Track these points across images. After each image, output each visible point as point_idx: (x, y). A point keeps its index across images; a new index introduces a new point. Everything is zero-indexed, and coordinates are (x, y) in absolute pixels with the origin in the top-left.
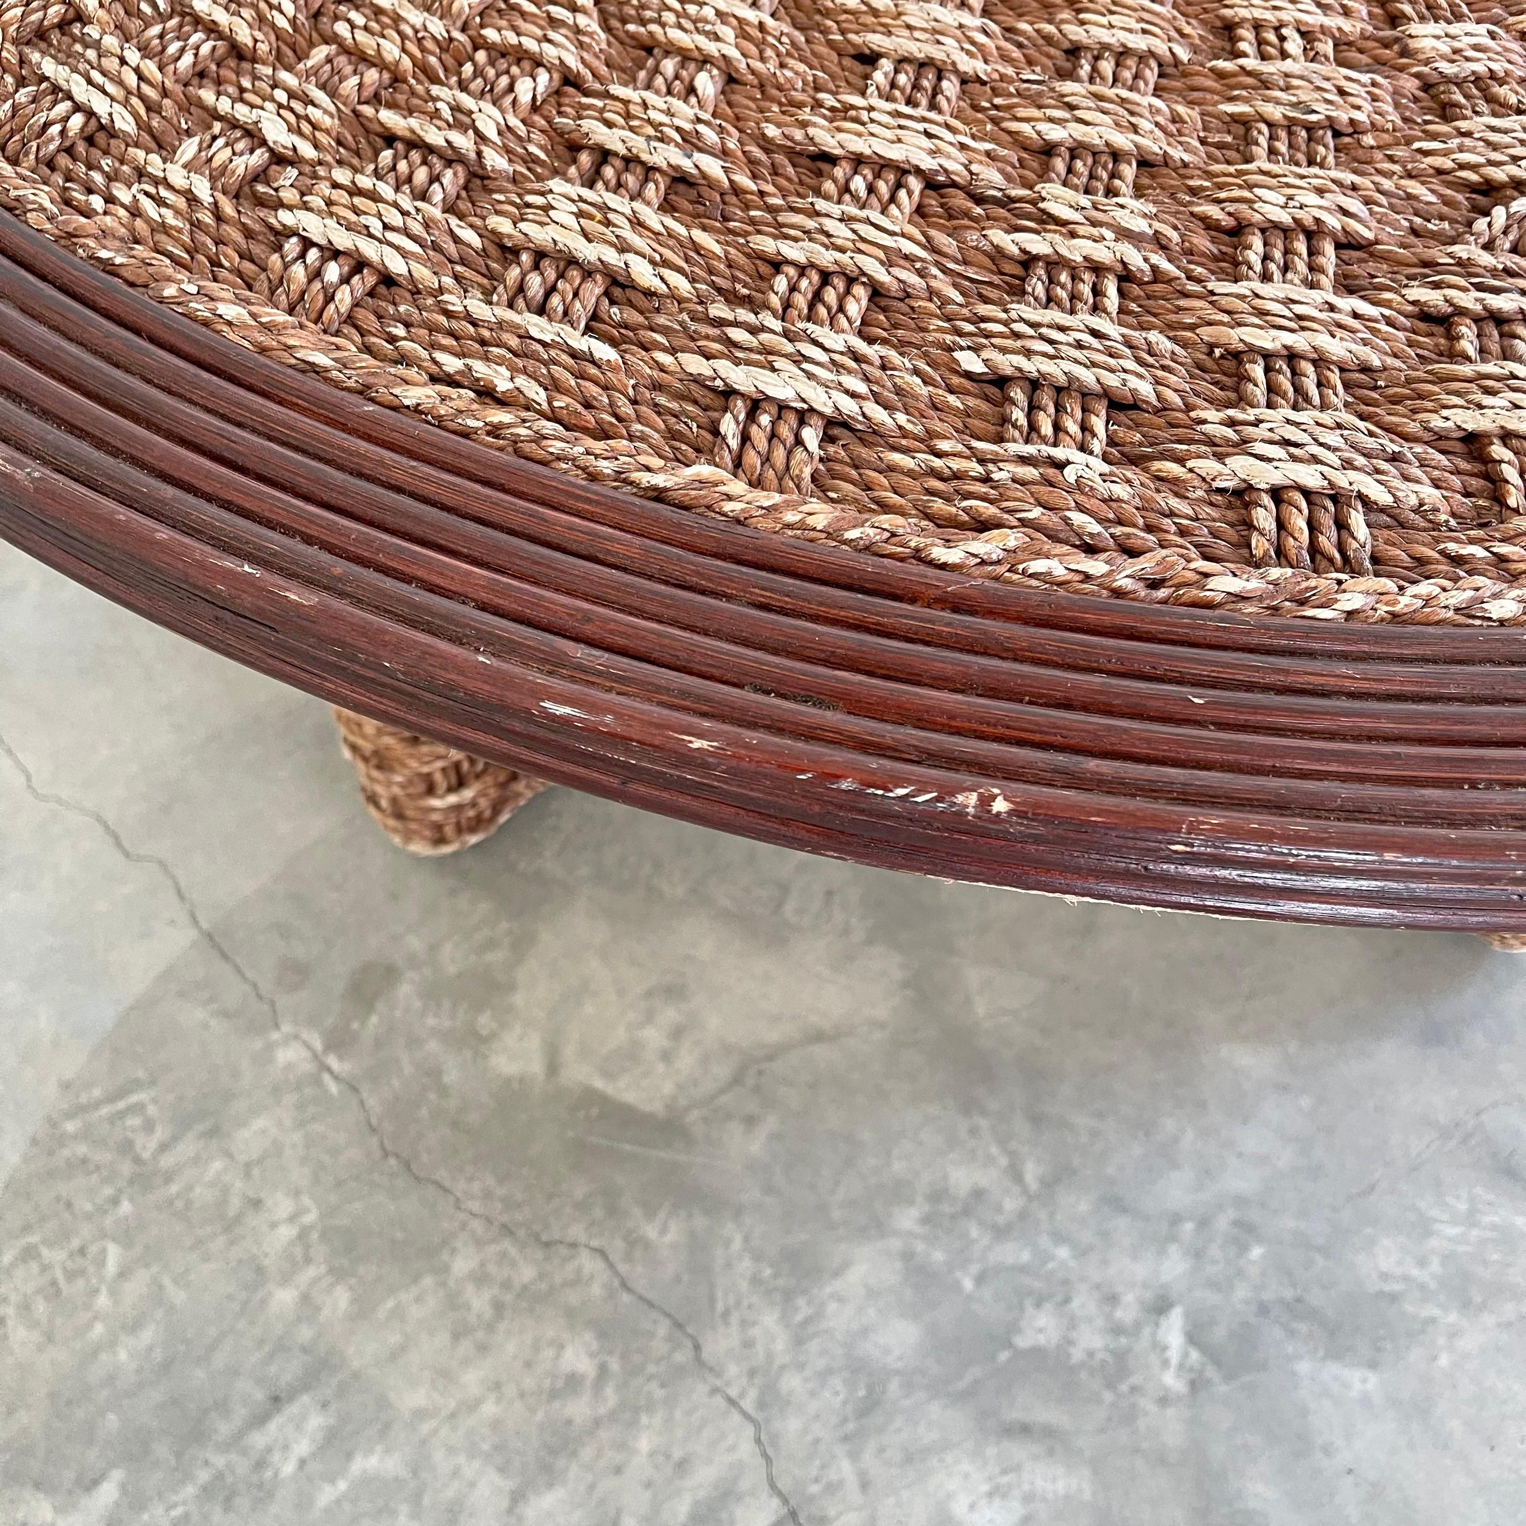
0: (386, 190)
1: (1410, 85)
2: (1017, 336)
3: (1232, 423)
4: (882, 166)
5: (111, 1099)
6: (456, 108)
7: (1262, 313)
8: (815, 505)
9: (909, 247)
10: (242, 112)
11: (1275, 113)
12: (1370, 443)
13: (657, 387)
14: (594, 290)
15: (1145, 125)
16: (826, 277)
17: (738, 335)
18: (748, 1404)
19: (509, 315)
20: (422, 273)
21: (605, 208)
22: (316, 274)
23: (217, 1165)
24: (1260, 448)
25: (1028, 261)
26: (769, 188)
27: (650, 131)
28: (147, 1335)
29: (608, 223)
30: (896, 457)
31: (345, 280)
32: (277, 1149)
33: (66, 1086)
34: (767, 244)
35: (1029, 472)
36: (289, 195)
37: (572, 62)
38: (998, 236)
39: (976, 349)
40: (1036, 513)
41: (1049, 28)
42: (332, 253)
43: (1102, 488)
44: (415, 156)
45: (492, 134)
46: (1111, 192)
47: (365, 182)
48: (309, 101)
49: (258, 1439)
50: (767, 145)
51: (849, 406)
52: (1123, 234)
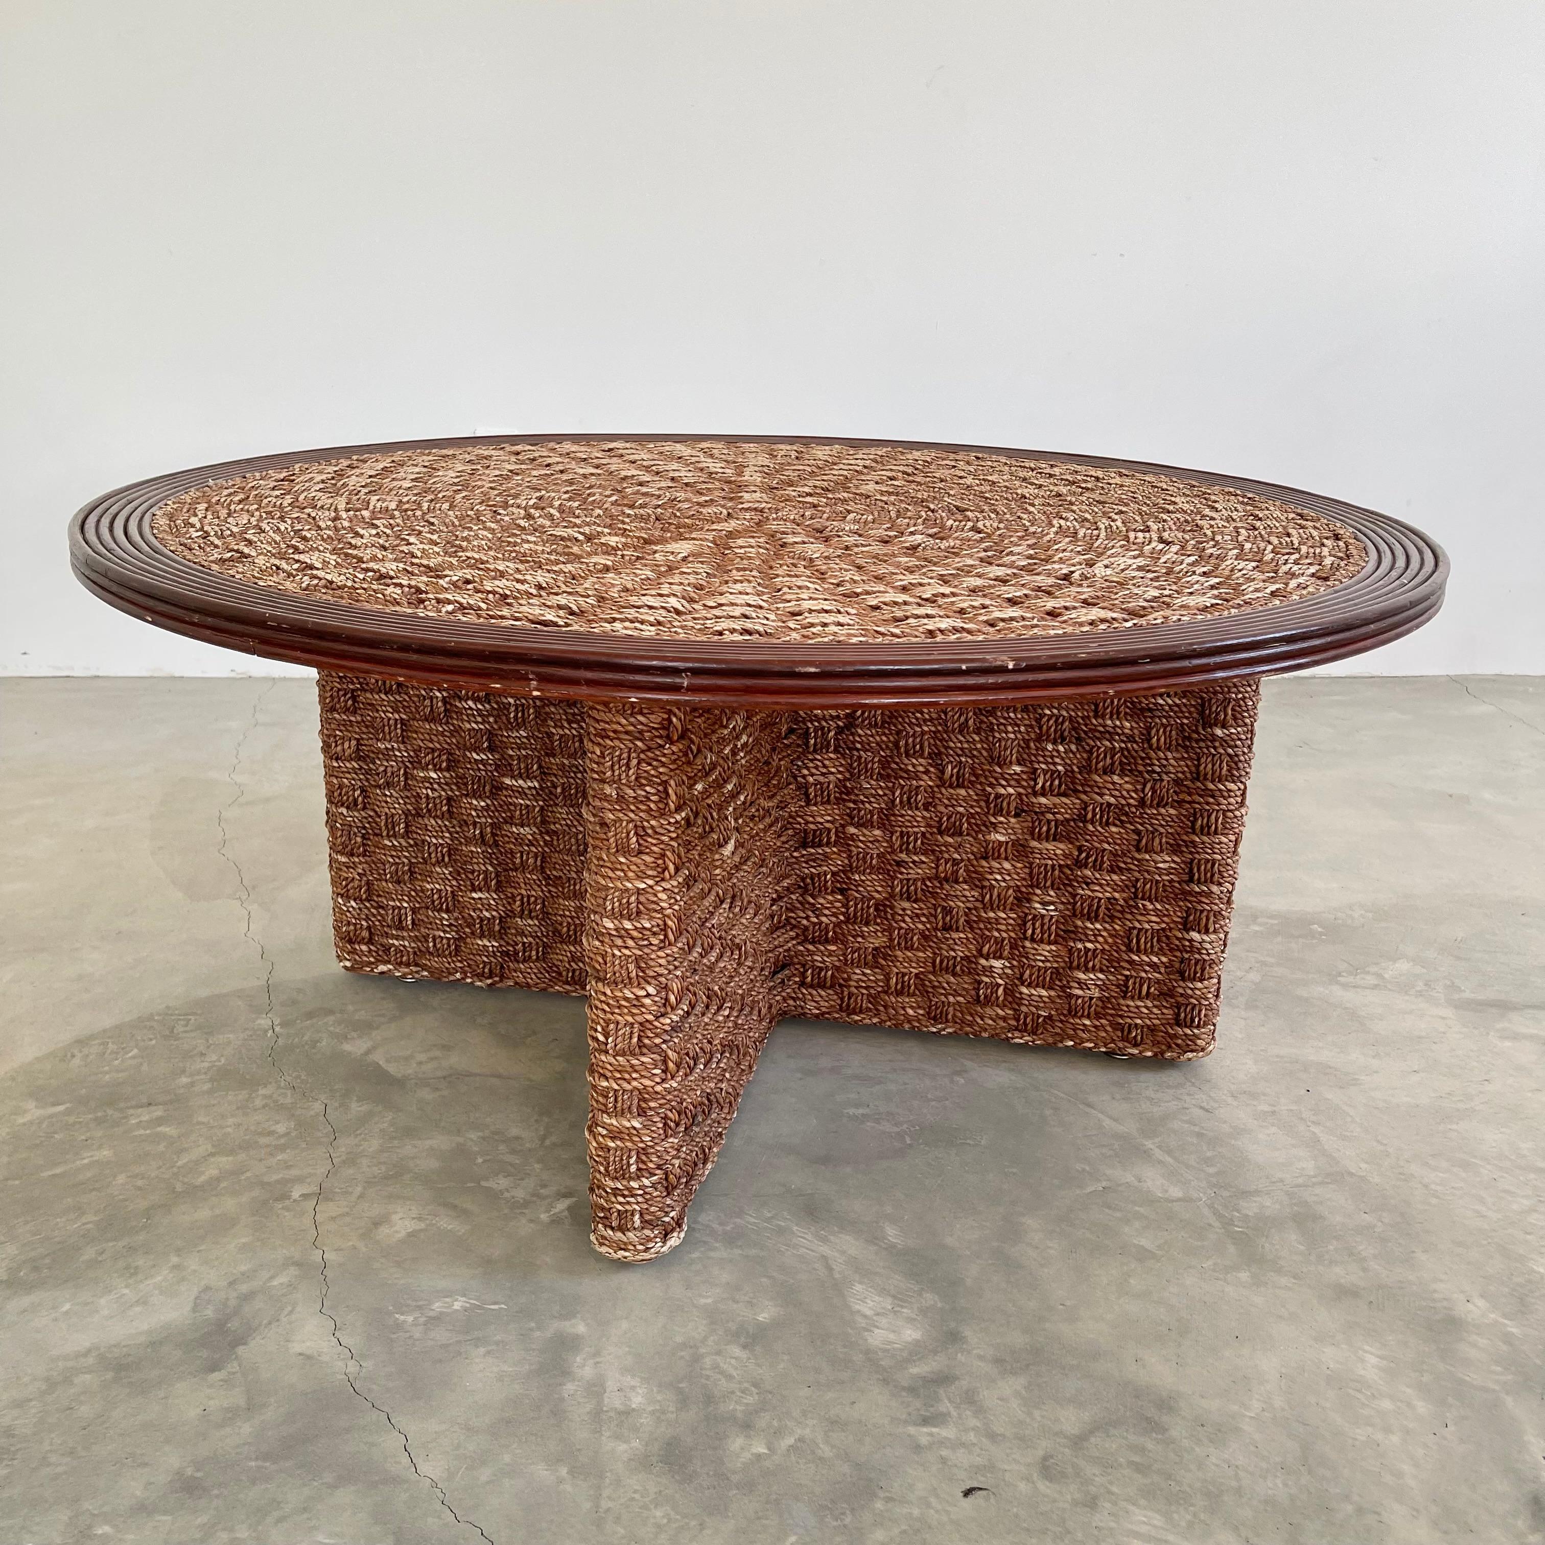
5: (180, 1015)
18: (337, 1160)
28: (120, 1075)
33: (168, 1008)
49: (131, 1111)
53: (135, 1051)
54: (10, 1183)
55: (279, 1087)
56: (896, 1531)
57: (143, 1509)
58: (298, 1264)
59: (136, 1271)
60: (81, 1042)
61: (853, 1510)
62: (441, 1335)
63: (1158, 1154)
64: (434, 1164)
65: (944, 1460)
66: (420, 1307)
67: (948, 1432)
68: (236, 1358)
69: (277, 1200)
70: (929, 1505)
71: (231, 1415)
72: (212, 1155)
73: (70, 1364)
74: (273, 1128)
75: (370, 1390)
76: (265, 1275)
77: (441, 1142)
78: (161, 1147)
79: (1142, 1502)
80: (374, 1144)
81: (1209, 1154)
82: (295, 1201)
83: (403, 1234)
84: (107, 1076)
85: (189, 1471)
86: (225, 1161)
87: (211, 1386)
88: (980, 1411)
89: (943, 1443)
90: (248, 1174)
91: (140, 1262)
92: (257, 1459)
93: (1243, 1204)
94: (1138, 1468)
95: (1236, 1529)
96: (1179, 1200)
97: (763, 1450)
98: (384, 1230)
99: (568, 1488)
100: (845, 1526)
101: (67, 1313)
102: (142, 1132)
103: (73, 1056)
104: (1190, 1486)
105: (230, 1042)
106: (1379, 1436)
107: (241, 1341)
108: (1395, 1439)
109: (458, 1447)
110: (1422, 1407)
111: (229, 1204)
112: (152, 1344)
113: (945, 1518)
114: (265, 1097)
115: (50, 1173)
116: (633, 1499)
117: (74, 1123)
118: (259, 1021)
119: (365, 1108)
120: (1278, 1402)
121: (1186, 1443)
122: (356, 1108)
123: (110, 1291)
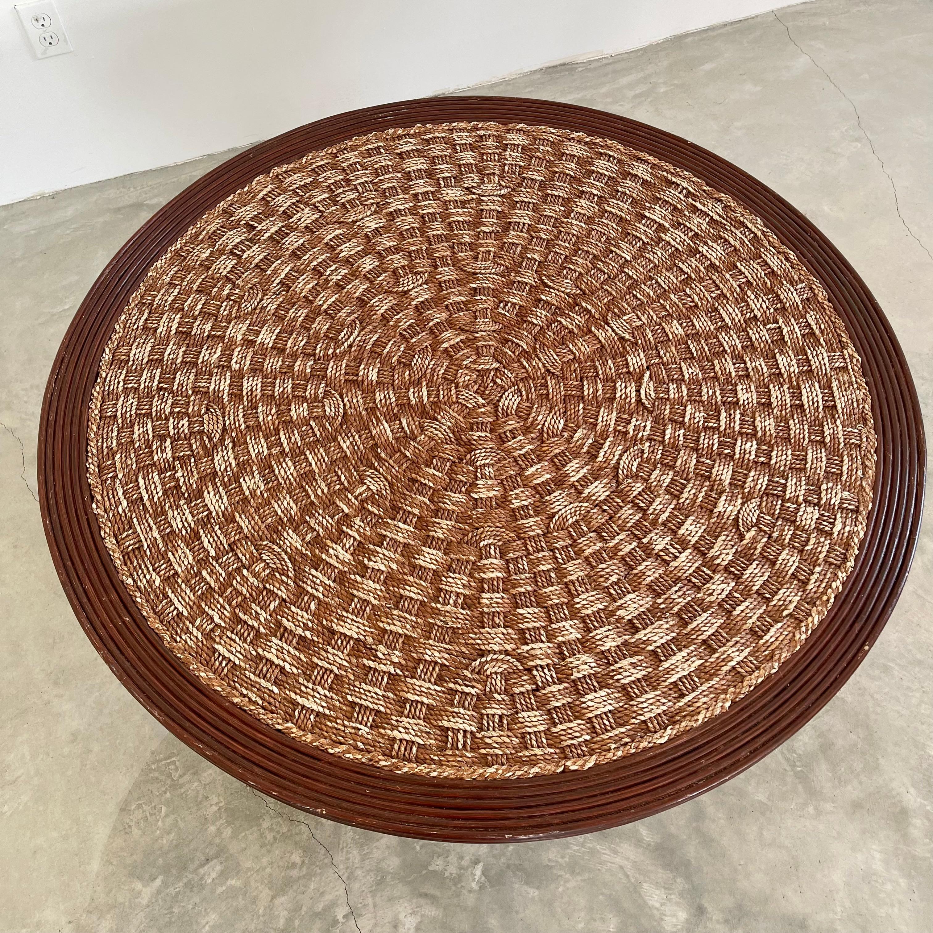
0: (237, 639)
1: (476, 614)
2: (360, 693)
3: (397, 721)
4: (346, 636)
5: (166, 759)
6: (256, 612)
7: (414, 689)
8: (310, 735)
9: (345, 663)
10: (210, 612)
11: (439, 623)
12: (423, 729)
13: (285, 699)
14: (277, 671)
15: (408, 626)
16: (326, 670)
17: (303, 688)
18: (344, 878)
19: (258, 679)
20: (242, 664)
21: (282, 648)
22: (221, 663)
23: (196, 784)
24: (401, 729)
25: (370, 668)
26: (321, 641)
27: (297, 623)
28: (172, 836)
29: (282, 653)
30: (329, 723)
31: (226, 665)
32: (214, 781)
33: (153, 753)
34: (315, 660)
35: (353, 731)
36: (217, 639)
37: (284, 597)
38: (365, 662)
39: (351, 695)
40: (351, 742)
41: (396, 589)
42: (224, 658)
43: (366, 736)
44: (246, 627)
45: (263, 621)
46: (395, 649)
47: (233, 637)
48: (225, 609)
49: (202, 871)
50: (323, 626)
51: (321, 710)
52: (393, 663)
53: (164, 809)
55: (272, 817)
60: (124, 809)
69: (333, 926)
72: (273, 898)
74: (292, 860)
78: (241, 900)
80: (356, 855)
82: (343, 923)
84: (165, 841)
86: (286, 901)
90: (304, 909)
102: (220, 889)
103: (129, 826)
106: (890, 911)
108: (896, 910)
110: (903, 882)
114: (269, 830)
117: (177, 895)
120: (847, 904)
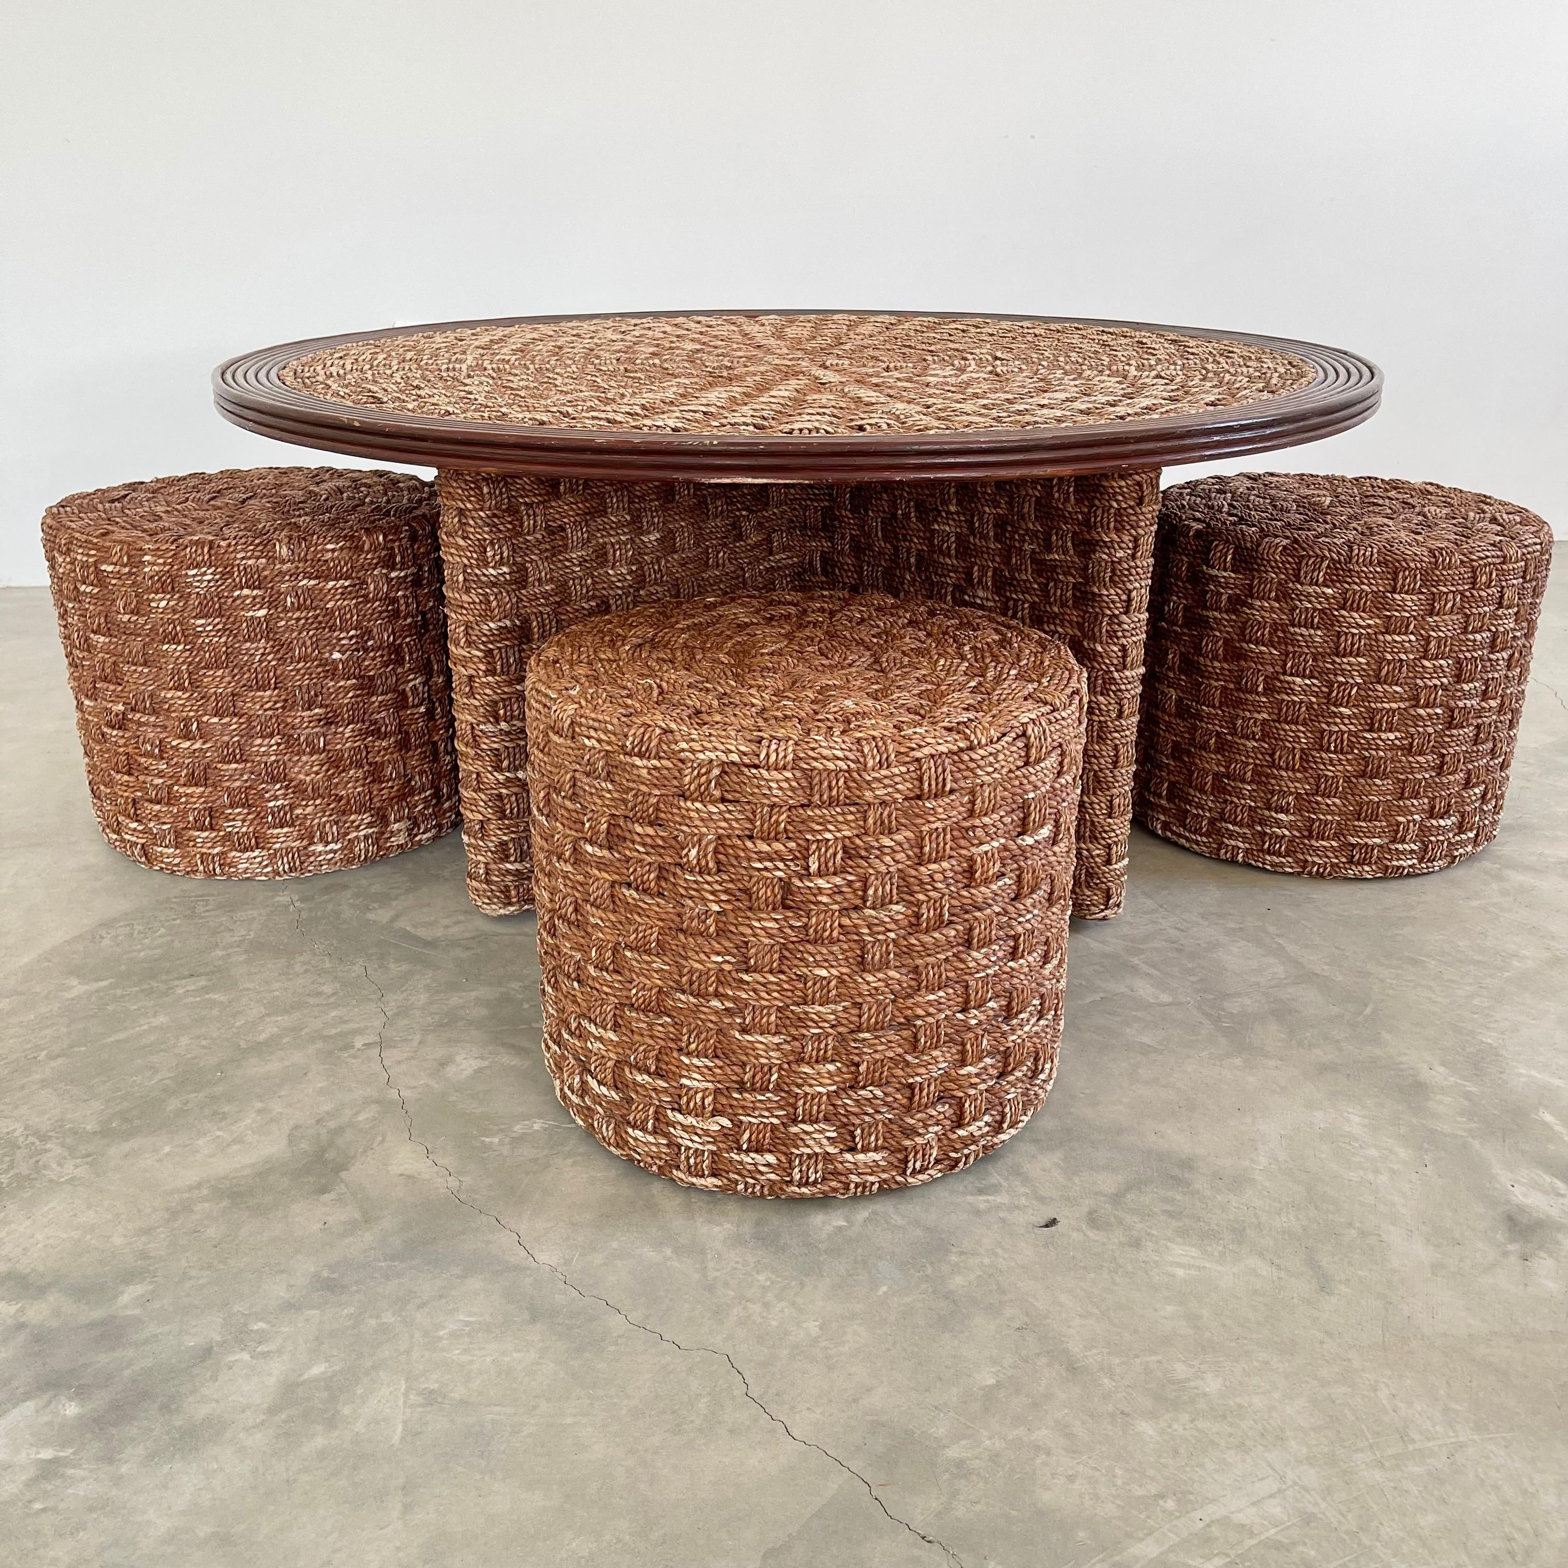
18: (390, 1013)
23: (224, 919)
53: (163, 930)
54: (76, 1049)
55: (315, 954)
56: (972, 1277)
57: (290, 1307)
58: (377, 1102)
59: (224, 1116)
60: (106, 924)
61: (931, 1263)
62: (527, 1152)
63: (1145, 968)
64: (484, 1012)
65: (1003, 1220)
66: (502, 1131)
67: (1002, 1199)
68: (342, 1181)
69: (340, 1050)
70: (996, 1255)
71: (351, 1228)
73: (187, 1195)
74: (320, 990)
75: (474, 1200)
76: (348, 1112)
77: (484, 992)
78: (215, 1012)
79: (1179, 1240)
80: (423, 998)
81: (1190, 966)
82: (359, 1049)
83: (470, 1071)
84: (142, 954)
85: (325, 1274)
86: (284, 1020)
87: (325, 1205)
88: (1026, 1180)
89: (998, 1207)
90: (307, 1030)
91: (226, 1109)
92: (385, 1260)
93: (1226, 1004)
94: (1170, 1214)
95: (1261, 1255)
96: (1170, 1004)
97: (842, 1223)
98: (451, 1070)
99: (676, 1264)
100: (927, 1276)
101: (168, 1154)
102: (192, 999)
103: (102, 937)
104: (1217, 1225)
105: (254, 918)
106: (1371, 1177)
107: (339, 1168)
108: (1384, 1178)
109: (567, 1239)
110: (1403, 1153)
111: (297, 1057)
112: (260, 1174)
113: (1013, 1264)
114: (304, 963)
115: (112, 1039)
116: (735, 1269)
117: (122, 996)
118: (277, 899)
119: (405, 967)
120: (1282, 1157)
121: (1208, 1193)
122: (395, 968)
123: (205, 1134)
